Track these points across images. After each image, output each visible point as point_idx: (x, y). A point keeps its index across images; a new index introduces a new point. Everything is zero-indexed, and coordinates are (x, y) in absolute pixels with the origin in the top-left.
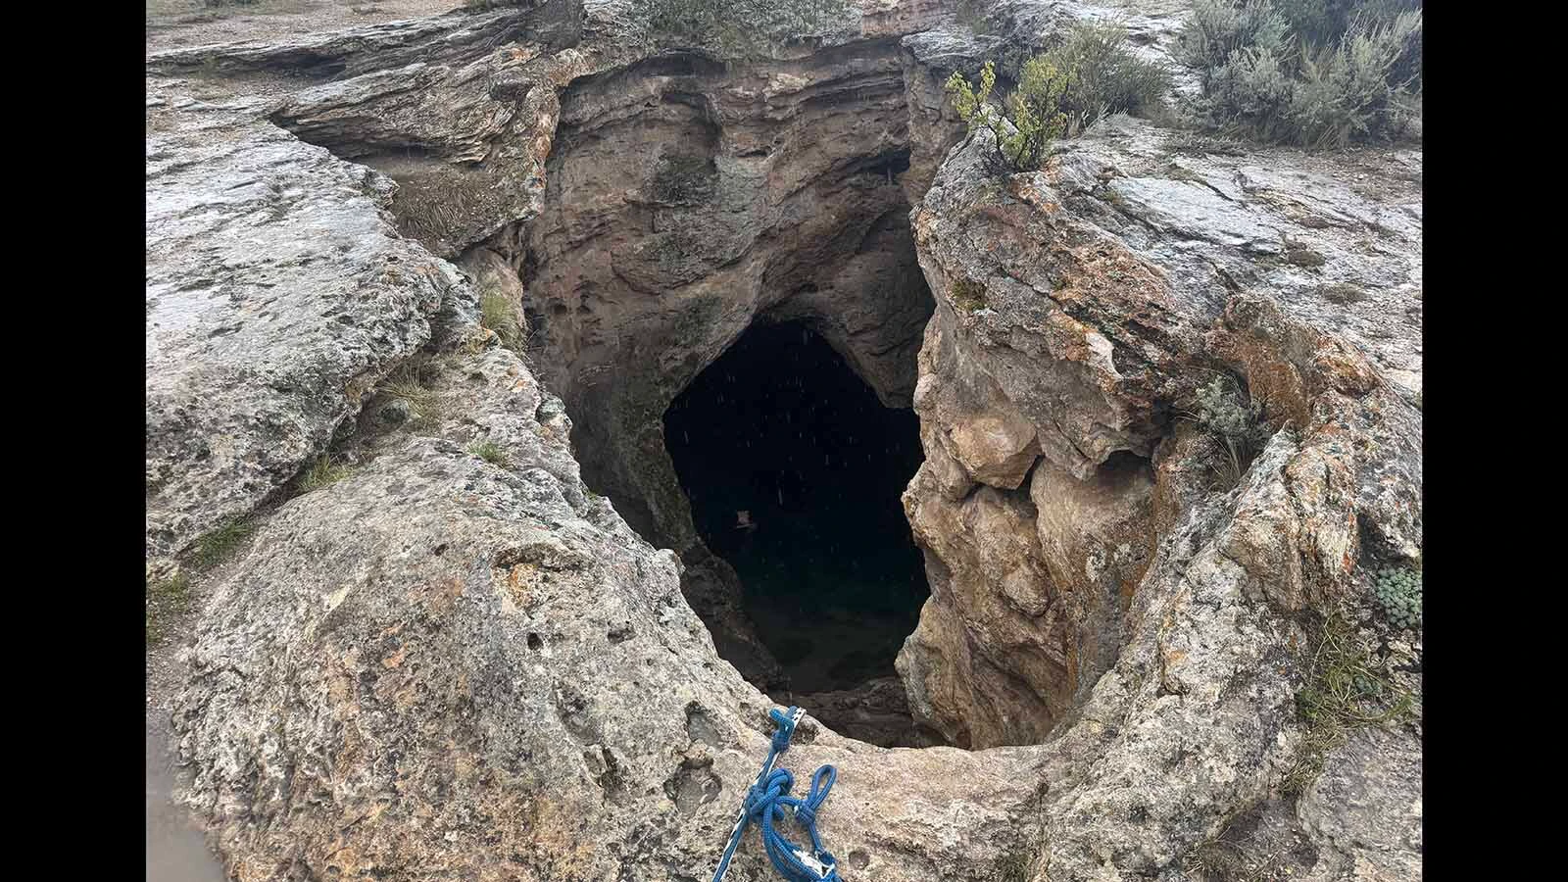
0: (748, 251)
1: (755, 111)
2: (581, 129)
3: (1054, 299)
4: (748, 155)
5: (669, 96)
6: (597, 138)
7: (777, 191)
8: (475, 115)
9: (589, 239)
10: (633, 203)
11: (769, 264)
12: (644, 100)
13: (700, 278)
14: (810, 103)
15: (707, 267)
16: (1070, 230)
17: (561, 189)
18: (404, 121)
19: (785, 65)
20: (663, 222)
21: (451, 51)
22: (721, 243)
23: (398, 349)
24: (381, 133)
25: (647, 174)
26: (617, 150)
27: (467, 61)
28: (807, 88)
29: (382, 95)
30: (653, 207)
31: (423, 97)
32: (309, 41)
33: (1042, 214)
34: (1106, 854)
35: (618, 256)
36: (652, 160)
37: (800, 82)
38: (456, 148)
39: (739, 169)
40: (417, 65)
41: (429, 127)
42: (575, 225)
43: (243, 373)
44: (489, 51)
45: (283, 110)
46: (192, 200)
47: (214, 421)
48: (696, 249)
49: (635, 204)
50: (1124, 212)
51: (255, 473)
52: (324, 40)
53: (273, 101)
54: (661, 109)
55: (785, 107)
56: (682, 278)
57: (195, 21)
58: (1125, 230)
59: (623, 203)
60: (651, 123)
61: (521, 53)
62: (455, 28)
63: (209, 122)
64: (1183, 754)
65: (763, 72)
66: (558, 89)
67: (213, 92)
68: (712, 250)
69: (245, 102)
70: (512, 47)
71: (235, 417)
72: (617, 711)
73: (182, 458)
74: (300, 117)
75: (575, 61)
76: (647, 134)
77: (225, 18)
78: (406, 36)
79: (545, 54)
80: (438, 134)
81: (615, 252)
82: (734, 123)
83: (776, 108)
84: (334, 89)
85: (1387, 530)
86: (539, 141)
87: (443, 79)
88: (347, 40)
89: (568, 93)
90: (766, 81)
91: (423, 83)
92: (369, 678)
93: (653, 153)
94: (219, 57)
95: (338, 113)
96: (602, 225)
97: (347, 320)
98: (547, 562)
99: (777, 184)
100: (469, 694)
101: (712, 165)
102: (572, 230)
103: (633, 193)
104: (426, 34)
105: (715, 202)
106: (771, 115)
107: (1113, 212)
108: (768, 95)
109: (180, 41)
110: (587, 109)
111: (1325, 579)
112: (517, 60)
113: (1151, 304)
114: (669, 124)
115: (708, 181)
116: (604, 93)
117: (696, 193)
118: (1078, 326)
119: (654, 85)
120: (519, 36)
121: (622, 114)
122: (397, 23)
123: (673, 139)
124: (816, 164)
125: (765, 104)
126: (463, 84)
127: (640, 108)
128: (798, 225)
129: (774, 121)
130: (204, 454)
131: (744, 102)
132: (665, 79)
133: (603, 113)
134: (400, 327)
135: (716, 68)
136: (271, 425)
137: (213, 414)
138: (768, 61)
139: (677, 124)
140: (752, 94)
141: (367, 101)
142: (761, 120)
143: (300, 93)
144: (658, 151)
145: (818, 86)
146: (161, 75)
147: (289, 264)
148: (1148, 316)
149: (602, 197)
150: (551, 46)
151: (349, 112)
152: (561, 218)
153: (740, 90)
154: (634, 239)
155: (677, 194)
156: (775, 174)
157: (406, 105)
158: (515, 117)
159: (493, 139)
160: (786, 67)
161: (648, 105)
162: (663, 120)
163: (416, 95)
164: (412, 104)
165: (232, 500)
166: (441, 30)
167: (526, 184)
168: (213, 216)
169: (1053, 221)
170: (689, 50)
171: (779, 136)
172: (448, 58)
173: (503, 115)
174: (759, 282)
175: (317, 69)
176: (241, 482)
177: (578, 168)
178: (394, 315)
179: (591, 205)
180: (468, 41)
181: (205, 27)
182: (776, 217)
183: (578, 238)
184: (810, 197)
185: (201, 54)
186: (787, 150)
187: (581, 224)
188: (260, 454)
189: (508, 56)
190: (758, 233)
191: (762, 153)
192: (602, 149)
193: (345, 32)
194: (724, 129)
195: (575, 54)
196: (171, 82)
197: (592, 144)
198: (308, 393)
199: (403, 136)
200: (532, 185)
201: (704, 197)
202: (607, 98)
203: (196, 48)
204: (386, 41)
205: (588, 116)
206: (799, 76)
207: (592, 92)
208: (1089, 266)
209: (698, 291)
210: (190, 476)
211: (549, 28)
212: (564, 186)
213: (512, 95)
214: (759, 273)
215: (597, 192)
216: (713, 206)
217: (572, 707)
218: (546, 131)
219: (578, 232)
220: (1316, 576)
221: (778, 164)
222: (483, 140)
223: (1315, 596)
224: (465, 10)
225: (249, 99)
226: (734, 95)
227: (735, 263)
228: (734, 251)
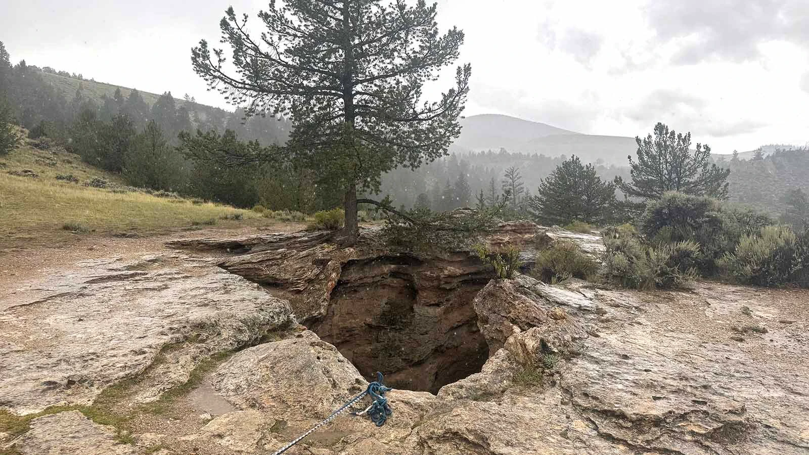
0: (427, 358)
1: (436, 283)
2: (349, 285)
3: (506, 317)
4: (430, 305)
5: (394, 274)
6: (355, 291)
7: (445, 326)
8: (304, 270)
9: (343, 343)
10: (368, 325)
11: (439, 367)
12: (381, 274)
13: (399, 370)
14: (465, 282)
15: (404, 364)
16: (514, 296)
17: (334, 314)
18: (273, 271)
19: (451, 263)
20: (383, 337)
21: (298, 245)
22: (413, 350)
23: (276, 321)
24: (261, 276)
25: (378, 311)
26: (364, 298)
27: (304, 249)
28: (462, 275)
29: (266, 260)
30: (379, 328)
31: (283, 262)
32: (238, 239)
33: (505, 290)
34: (450, 393)
35: (356, 353)
36: (382, 304)
37: (459, 271)
38: (292, 283)
39: (424, 312)
40: (283, 249)
41: (283, 275)
42: (337, 334)
43: (233, 315)
44: (315, 246)
45: (224, 263)
46: (195, 285)
47: (224, 326)
48: (399, 353)
49: (370, 326)
50: (539, 295)
51: (233, 340)
52: (244, 238)
53: (222, 259)
54: (389, 280)
55: (450, 283)
56: (389, 369)
57: (188, 230)
58: (538, 300)
59: (364, 325)
60: (384, 286)
61: (328, 247)
62: (301, 237)
63: (195, 264)
64: (477, 380)
65: (441, 265)
66: (342, 263)
67: (194, 255)
68: (407, 354)
69: (210, 259)
70: (325, 245)
71: (230, 325)
72: (337, 373)
73: (212, 334)
74: (230, 266)
75: (351, 253)
76: (381, 291)
77: (201, 229)
78: (280, 239)
79: (339, 249)
80: (286, 278)
81: (355, 351)
82: (424, 289)
83: (446, 283)
84: (247, 257)
85: (549, 345)
86: (330, 283)
87: (293, 256)
88: (254, 239)
89: (347, 266)
90: (442, 270)
91: (284, 257)
92: (272, 368)
93: (382, 300)
94: (199, 243)
95: (247, 266)
96: (351, 335)
97: (262, 310)
98: (323, 347)
99: (445, 322)
100: (299, 369)
101: (412, 309)
102: (335, 337)
103: (369, 320)
104: (288, 239)
105: (411, 328)
106: (443, 286)
107: (535, 294)
108: (442, 276)
109: (182, 237)
110: (354, 275)
111: (528, 353)
112: (326, 250)
113: (534, 317)
114: (393, 287)
115: (409, 317)
116: (362, 269)
117: (402, 322)
118: (511, 325)
119: (387, 268)
120: (328, 241)
121: (370, 280)
122: (276, 234)
123: (393, 295)
124: (467, 314)
125: (441, 280)
126: (301, 258)
127: (379, 278)
128: (457, 347)
129: (445, 289)
130: (219, 334)
131: (431, 279)
132: (393, 266)
133: (361, 279)
134: (278, 314)
135: (418, 262)
136: (239, 329)
137: (224, 324)
138: (442, 260)
139: (396, 287)
140: (435, 275)
141: (259, 262)
142: (438, 288)
143: (231, 258)
144: (385, 300)
145: (468, 274)
146: (174, 248)
147: (237, 301)
148: (533, 321)
149: (353, 321)
150: (342, 245)
151: (250, 266)
152: (331, 329)
153: (429, 273)
154: (366, 345)
155: (392, 322)
156: (444, 316)
157: (275, 265)
158: (321, 272)
159: (310, 281)
160: (452, 264)
161: (383, 277)
162: (390, 285)
163: (280, 261)
164: (278, 265)
165: (226, 346)
166: (295, 237)
167: (320, 301)
168: (202, 291)
169: (508, 293)
170: (406, 254)
171: (448, 297)
172: (296, 248)
173: (316, 271)
174: (433, 378)
175: (238, 250)
176: (229, 342)
177: (345, 303)
178: (277, 310)
179: (347, 324)
180: (306, 242)
181: (192, 232)
182: (443, 340)
183: (338, 341)
184: (464, 332)
185: (192, 241)
186: (451, 304)
187: (340, 334)
188: (235, 336)
189: (323, 248)
190: (434, 347)
191: (438, 305)
192: (357, 296)
193: (254, 236)
194: (420, 292)
195: (352, 250)
196: (178, 251)
197: (353, 294)
198: (249, 326)
199: (270, 277)
200: (322, 302)
201: (406, 325)
202: (364, 272)
203: (190, 239)
204: (272, 240)
205: (353, 279)
206: (459, 269)
207: (357, 268)
208: (518, 307)
209: (398, 378)
210: (215, 339)
211: (342, 238)
212: (335, 313)
213: (322, 263)
214: (434, 371)
215: (351, 318)
216: (410, 329)
217: (327, 372)
218: (334, 279)
219: (338, 338)
220: (526, 352)
221: (446, 312)
222: (306, 281)
223: (526, 358)
224: (306, 231)
225: (210, 258)
226: (426, 275)
227: (420, 363)
228: (420, 356)
